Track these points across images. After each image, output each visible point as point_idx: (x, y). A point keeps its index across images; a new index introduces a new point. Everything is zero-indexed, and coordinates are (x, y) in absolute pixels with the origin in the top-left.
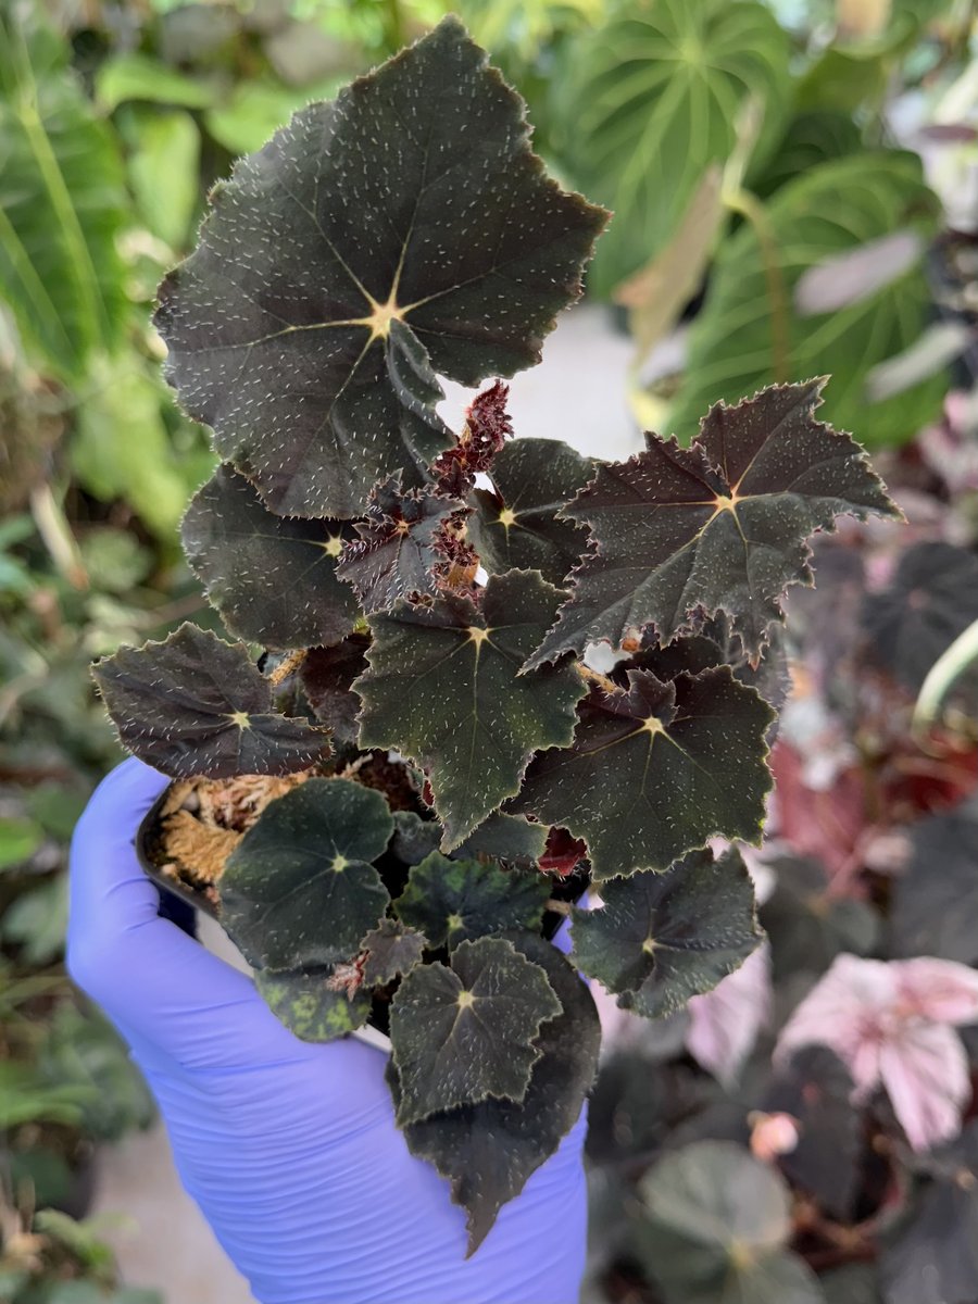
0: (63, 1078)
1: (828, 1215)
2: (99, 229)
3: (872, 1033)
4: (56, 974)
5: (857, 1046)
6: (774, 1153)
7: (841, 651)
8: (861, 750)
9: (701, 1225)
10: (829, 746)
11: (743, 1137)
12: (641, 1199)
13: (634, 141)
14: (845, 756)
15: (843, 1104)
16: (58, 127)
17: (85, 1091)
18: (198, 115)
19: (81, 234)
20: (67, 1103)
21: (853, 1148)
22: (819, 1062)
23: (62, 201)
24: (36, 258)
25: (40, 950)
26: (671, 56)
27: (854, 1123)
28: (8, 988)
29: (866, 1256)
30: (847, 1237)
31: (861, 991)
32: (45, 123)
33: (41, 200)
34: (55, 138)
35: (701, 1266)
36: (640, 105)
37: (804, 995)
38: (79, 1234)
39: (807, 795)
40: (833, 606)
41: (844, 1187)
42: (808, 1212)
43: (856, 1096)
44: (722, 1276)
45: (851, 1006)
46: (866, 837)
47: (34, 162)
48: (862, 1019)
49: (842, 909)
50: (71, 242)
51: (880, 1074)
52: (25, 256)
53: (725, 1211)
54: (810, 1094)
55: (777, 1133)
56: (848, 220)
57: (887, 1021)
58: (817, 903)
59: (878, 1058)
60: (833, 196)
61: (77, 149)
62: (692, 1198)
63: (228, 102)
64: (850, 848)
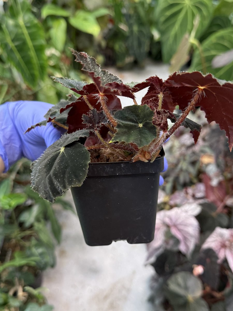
0: (32, 255)
1: (213, 289)
2: (39, 50)
3: (224, 246)
4: (31, 230)
5: (220, 249)
6: (198, 275)
7: (220, 152)
8: (225, 177)
9: (180, 291)
10: (217, 176)
11: (191, 270)
12: (167, 285)
13: (174, 24)
14: (221, 178)
15: (216, 263)
16: (28, 25)
17: (37, 258)
18: (66, 19)
19: (35, 51)
20: (32, 261)
21: (217, 274)
22: (210, 253)
23: (30, 43)
24: (23, 58)
25: (27, 224)
26: (183, 2)
27: (218, 268)
28: (20, 233)
29: (222, 299)
30: (218, 295)
31: (221, 235)
32: (25, 24)
33: (24, 43)
34: (28, 28)
35: (181, 301)
36: (175, 15)
37: (208, 237)
38: (35, 292)
39: (212, 188)
40: (218, 141)
41: (216, 283)
42: (208, 289)
43: (219, 261)
44: (185, 304)
45: (219, 239)
46: (226, 198)
47: (23, 34)
48: (221, 243)
49: (219, 215)
50: (32, 53)
51: (225, 256)
52: (20, 57)
53: (186, 288)
54: (208, 260)
55: (199, 270)
56: (226, 44)
57: (227, 243)
58: (214, 214)
59: (225, 252)
60: (222, 38)
61: (34, 30)
62: (179, 285)
63: (74, 15)
64: (222, 201)
